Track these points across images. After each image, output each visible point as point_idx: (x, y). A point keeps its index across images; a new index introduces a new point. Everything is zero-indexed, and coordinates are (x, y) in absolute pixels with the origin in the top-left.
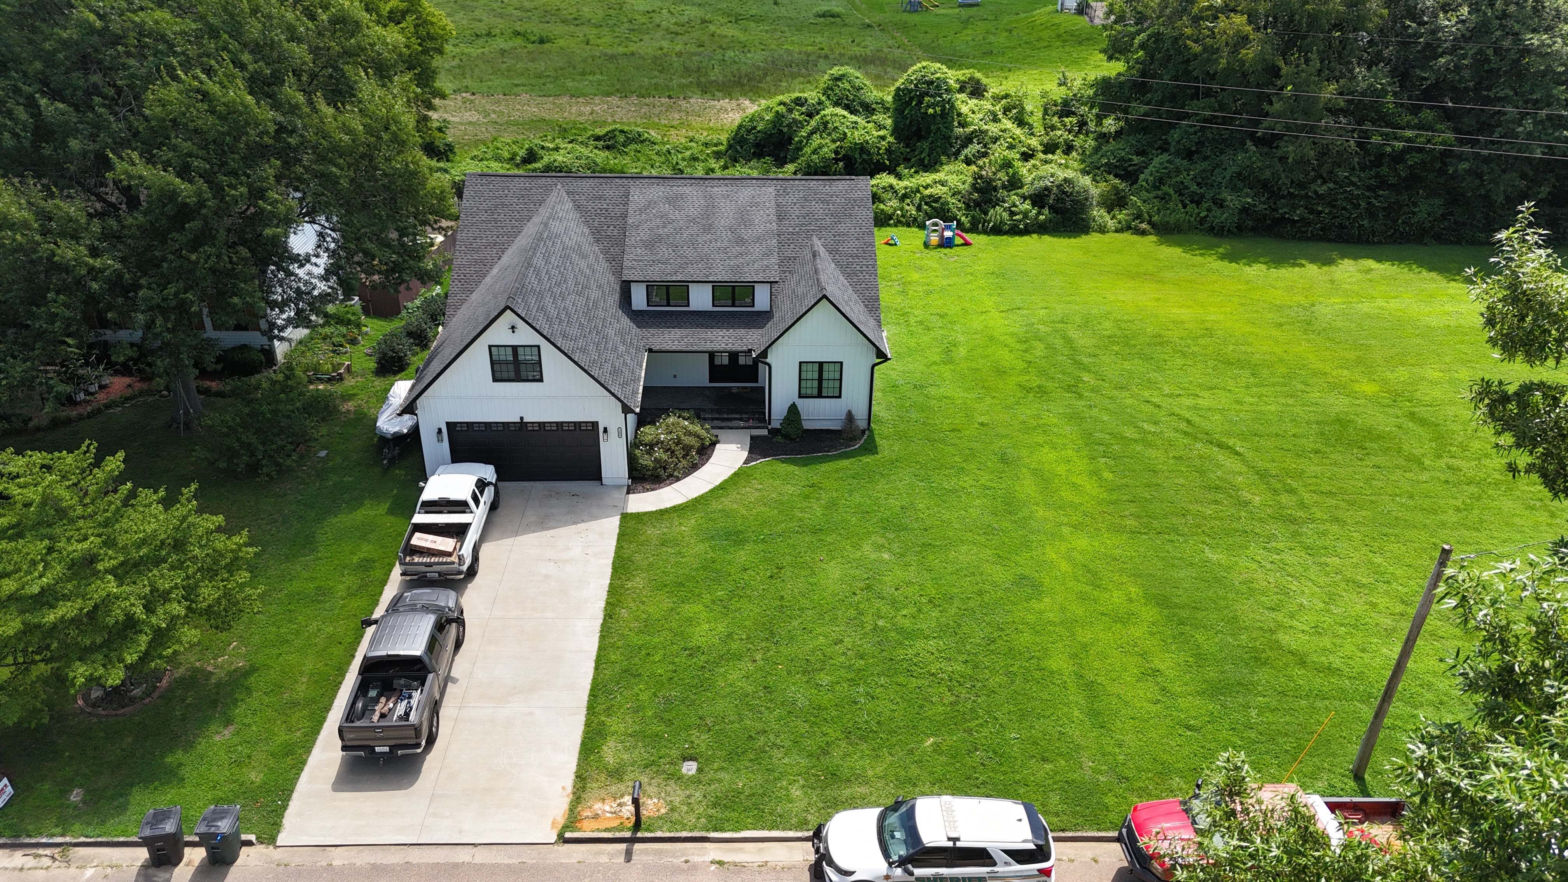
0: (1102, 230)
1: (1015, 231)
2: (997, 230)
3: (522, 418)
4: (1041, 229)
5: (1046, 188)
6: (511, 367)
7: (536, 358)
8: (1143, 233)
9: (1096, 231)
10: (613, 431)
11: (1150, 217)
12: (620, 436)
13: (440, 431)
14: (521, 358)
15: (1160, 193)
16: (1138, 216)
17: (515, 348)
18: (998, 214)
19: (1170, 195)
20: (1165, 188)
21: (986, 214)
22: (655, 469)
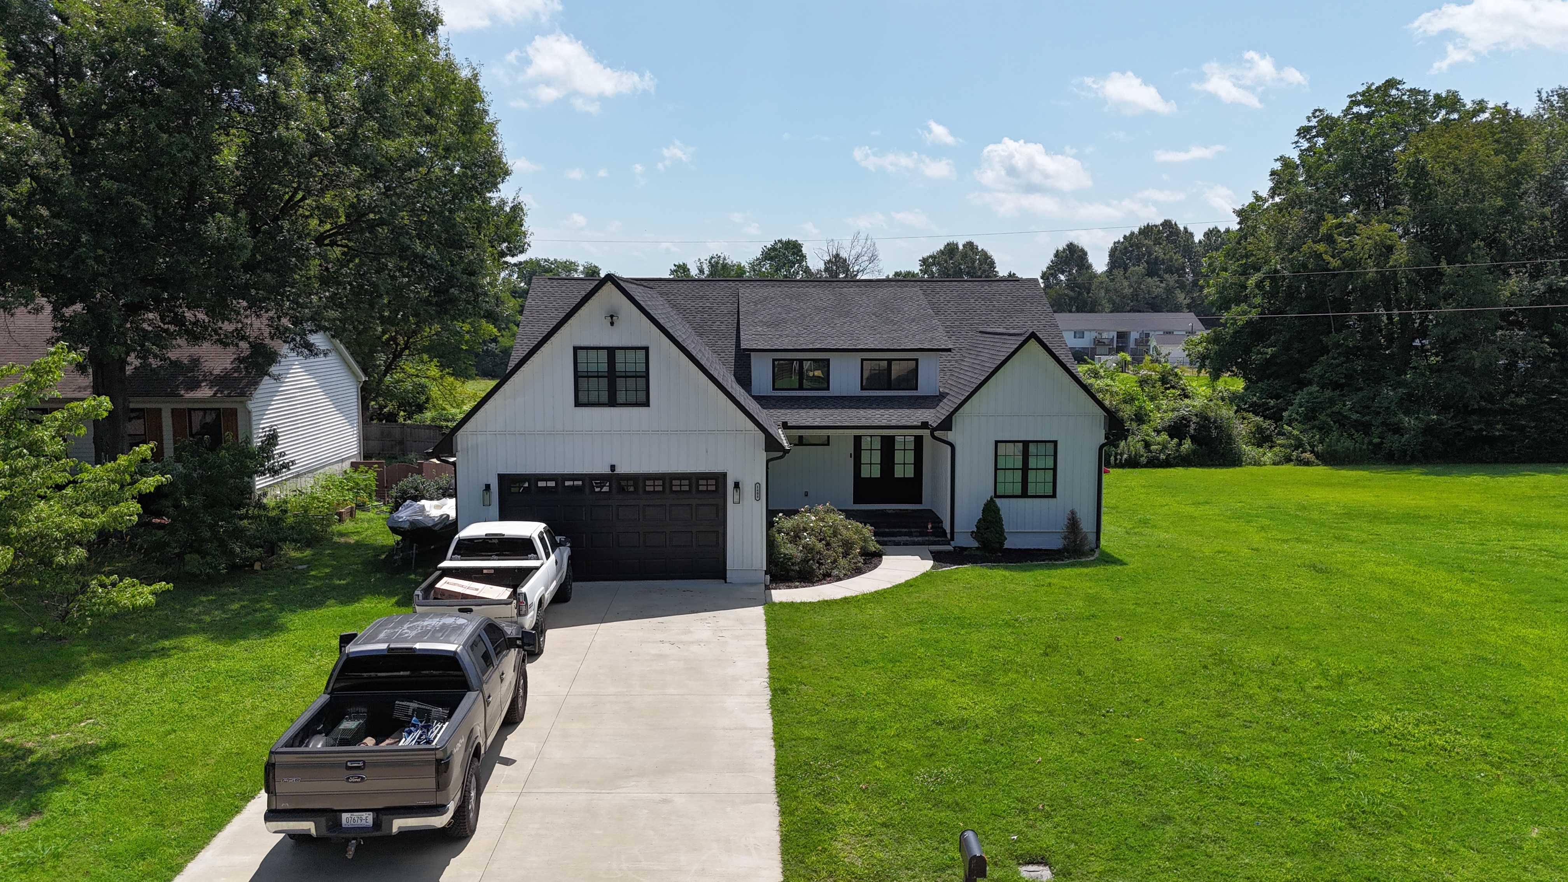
0: (1257, 463)
1: (1154, 463)
2: (1133, 463)
3: (613, 467)
4: (1185, 461)
5: (1183, 418)
6: (604, 383)
7: (641, 368)
8: (1307, 463)
9: (1250, 464)
10: (748, 489)
11: (1313, 446)
12: (757, 497)
13: (488, 487)
14: (620, 367)
15: (1317, 423)
16: (1299, 445)
17: (611, 351)
18: (1131, 445)
19: (1329, 425)
20: (1322, 417)
21: (1117, 447)
22: (805, 561)
